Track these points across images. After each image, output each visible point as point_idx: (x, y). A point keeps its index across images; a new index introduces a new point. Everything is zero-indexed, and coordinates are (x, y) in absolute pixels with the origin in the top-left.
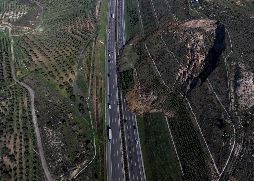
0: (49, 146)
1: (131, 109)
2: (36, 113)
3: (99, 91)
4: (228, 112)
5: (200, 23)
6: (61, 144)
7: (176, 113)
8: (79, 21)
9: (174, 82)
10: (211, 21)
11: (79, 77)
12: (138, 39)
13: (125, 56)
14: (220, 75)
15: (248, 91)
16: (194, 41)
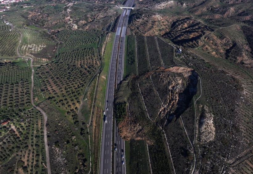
0: (55, 162)
1: (121, 135)
2: (47, 133)
3: (98, 119)
4: (192, 144)
5: (181, 69)
6: (64, 160)
7: (154, 141)
8: (88, 58)
9: (156, 116)
10: (189, 69)
11: (84, 106)
12: (133, 77)
13: (121, 91)
14: (190, 114)
15: (208, 129)
16: (175, 84)
